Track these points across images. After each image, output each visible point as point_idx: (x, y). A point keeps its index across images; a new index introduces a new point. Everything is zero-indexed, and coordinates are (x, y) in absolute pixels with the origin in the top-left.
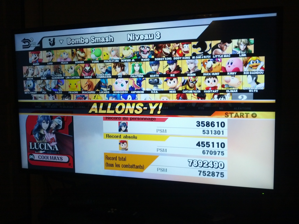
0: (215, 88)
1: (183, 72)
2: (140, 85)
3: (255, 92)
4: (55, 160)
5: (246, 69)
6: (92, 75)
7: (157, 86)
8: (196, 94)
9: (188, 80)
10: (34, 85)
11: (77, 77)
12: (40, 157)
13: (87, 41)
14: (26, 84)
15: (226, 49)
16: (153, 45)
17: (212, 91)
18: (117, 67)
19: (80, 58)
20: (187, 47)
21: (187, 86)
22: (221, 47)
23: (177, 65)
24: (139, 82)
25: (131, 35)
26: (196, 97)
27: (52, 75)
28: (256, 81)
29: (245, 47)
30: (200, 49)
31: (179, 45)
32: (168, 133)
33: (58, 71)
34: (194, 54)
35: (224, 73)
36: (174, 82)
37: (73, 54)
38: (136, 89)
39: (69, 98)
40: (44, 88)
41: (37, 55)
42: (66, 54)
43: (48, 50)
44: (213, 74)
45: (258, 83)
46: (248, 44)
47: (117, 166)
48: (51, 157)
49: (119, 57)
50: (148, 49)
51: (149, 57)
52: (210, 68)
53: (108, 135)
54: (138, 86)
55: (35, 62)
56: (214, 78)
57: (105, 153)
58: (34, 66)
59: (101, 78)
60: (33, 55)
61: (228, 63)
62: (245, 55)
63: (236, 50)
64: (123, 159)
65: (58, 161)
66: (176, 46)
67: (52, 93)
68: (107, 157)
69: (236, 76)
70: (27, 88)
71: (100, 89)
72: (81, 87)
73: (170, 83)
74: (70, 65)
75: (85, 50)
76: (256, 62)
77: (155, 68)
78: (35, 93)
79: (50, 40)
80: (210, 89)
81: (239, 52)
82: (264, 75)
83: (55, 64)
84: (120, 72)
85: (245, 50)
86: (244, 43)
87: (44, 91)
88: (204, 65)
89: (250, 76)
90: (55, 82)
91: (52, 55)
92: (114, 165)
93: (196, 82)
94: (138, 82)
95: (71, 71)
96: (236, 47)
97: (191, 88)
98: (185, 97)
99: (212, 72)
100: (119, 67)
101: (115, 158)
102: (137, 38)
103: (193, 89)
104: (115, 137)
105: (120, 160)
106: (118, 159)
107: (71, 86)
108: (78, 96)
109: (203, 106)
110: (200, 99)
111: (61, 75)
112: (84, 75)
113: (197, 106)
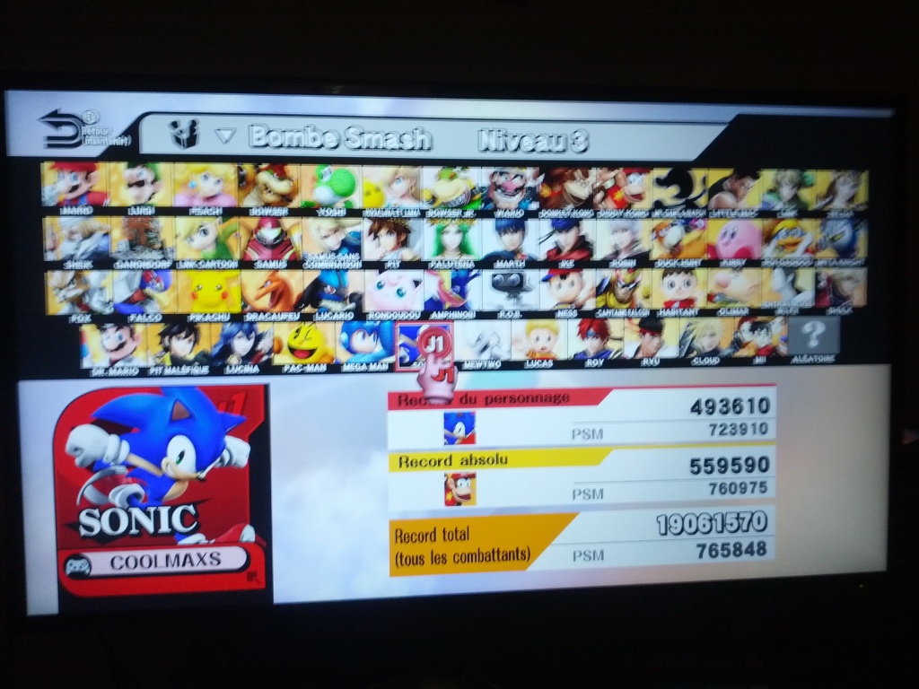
0: (687, 303)
2: (463, 294)
5: (768, 252)
6: (286, 258)
7: (519, 299)
8: (637, 321)
9: (614, 278)
15: (745, 193)
16: (538, 169)
18: (383, 232)
19: (270, 198)
20: (636, 183)
21: (612, 296)
22: (732, 187)
23: (582, 234)
24: (460, 282)
26: (638, 329)
27: (118, 252)
28: (793, 284)
29: (793, 192)
31: (617, 175)
32: (607, 439)
35: (713, 262)
36: (572, 284)
37: (244, 183)
41: (81, 178)
42: (212, 180)
46: (801, 183)
47: (439, 559)
49: (420, 200)
50: (518, 182)
51: (523, 205)
52: (675, 246)
53: (404, 460)
54: (458, 296)
56: (686, 273)
57: (392, 523)
59: (322, 270)
60: (67, 175)
61: (724, 234)
63: (770, 198)
64: (459, 534)
68: (399, 534)
69: (744, 270)
71: (316, 305)
72: (243, 299)
73: (560, 286)
75: (292, 169)
77: (509, 241)
80: (676, 305)
84: (394, 249)
85: (794, 200)
86: (790, 181)
88: (660, 239)
89: (778, 273)
90: (129, 282)
91: (150, 179)
92: (428, 559)
93: (637, 285)
94: (455, 282)
95: (200, 240)
96: (770, 191)
97: (621, 301)
98: (603, 333)
99: (681, 256)
100: (389, 232)
101: (428, 536)
103: (627, 305)
104: (433, 463)
105: (447, 538)
106: (439, 535)
107: (200, 294)
108: (229, 328)
109: (655, 354)
110: (648, 335)
111: (156, 255)
112: (253, 255)
113: (639, 356)
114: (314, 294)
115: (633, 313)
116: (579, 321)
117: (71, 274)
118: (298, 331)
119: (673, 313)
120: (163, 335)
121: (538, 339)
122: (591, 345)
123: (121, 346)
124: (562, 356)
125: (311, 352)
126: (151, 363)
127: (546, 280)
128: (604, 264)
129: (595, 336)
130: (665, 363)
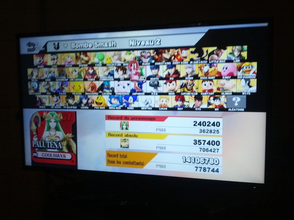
0: (211, 91)
1: (181, 76)
2: (141, 88)
3: (248, 94)
4: (58, 157)
5: (239, 74)
6: (95, 77)
7: (157, 88)
8: (194, 96)
9: (186, 83)
10: (38, 87)
11: (80, 80)
12: (44, 155)
13: (90, 46)
14: (30, 85)
15: (221, 54)
16: (154, 50)
17: (209, 94)
18: (119, 70)
19: (83, 62)
20: (185, 53)
21: (185, 88)
22: (217, 53)
23: (176, 69)
24: (140, 84)
25: (133, 41)
26: (194, 99)
27: (56, 77)
28: (249, 84)
29: (239, 53)
30: (197, 55)
31: (178, 51)
32: (167, 132)
33: (62, 73)
34: (192, 60)
35: (219, 77)
36: (173, 85)
37: (77, 58)
38: (137, 91)
39: (73, 99)
40: (48, 89)
41: (41, 58)
42: (70, 58)
43: (52, 53)
44: (209, 78)
45: (250, 87)
46: (242, 50)
47: (119, 163)
48: (54, 154)
49: (121, 61)
50: (148, 54)
51: (150, 61)
52: (207, 72)
53: (110, 134)
54: (140, 88)
55: (40, 65)
56: (210, 81)
57: (107, 151)
58: (39, 68)
59: (104, 81)
60: (38, 58)
61: (224, 68)
62: (239, 61)
63: (231, 56)
64: (124, 156)
65: (61, 158)
66: (176, 52)
67: (56, 94)
68: (108, 154)
69: (230, 80)
70: (31, 89)
71: (102, 91)
72: (85, 89)
73: (169, 85)
74: (74, 68)
75: (88, 54)
76: (249, 67)
77: (155, 72)
78: (39, 94)
79: (54, 44)
80: (207, 91)
81: (233, 58)
82: (256, 80)
83: (59, 66)
84: (122, 75)
85: (239, 56)
86: (238, 50)
87: (48, 91)
88: (201, 70)
89: (243, 80)
90: (59, 84)
91: (56, 58)
92: (116, 162)
93: (194, 85)
95: (74, 73)
96: (231, 54)
97: (189, 90)
98: (183, 100)
99: (209, 76)
100: (121, 70)
101: (116, 156)
102: (139, 44)
103: (191, 91)
104: (117, 135)
105: (121, 157)
106: (119, 156)
107: (75, 88)
108: (82, 96)
109: (200, 107)
110: (197, 101)
111: (65, 77)
112: (87, 77)
113: (194, 107)
114: (102, 88)
115: (192, 94)
116: (175, 96)
117: (46, 83)
118: (98, 98)
119: (206, 94)
120: (66, 98)
121: (163, 101)
122: (179, 103)
123: (57, 101)
124: (170, 106)
125: (101, 103)
126: (64, 105)
127: (166, 83)
128: (184, 78)
129: (180, 101)
130: (203, 110)
